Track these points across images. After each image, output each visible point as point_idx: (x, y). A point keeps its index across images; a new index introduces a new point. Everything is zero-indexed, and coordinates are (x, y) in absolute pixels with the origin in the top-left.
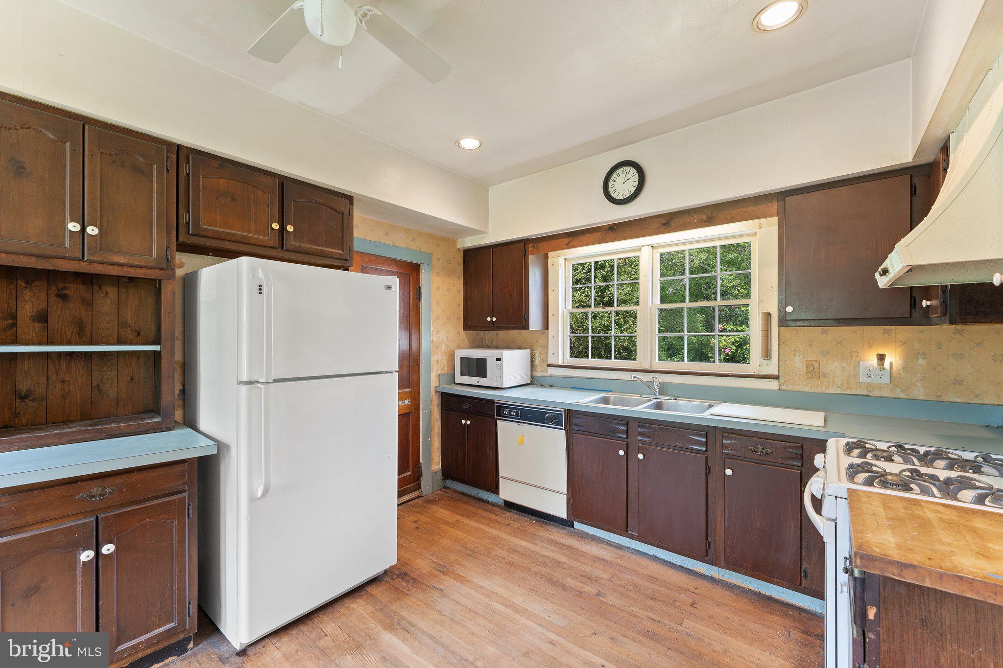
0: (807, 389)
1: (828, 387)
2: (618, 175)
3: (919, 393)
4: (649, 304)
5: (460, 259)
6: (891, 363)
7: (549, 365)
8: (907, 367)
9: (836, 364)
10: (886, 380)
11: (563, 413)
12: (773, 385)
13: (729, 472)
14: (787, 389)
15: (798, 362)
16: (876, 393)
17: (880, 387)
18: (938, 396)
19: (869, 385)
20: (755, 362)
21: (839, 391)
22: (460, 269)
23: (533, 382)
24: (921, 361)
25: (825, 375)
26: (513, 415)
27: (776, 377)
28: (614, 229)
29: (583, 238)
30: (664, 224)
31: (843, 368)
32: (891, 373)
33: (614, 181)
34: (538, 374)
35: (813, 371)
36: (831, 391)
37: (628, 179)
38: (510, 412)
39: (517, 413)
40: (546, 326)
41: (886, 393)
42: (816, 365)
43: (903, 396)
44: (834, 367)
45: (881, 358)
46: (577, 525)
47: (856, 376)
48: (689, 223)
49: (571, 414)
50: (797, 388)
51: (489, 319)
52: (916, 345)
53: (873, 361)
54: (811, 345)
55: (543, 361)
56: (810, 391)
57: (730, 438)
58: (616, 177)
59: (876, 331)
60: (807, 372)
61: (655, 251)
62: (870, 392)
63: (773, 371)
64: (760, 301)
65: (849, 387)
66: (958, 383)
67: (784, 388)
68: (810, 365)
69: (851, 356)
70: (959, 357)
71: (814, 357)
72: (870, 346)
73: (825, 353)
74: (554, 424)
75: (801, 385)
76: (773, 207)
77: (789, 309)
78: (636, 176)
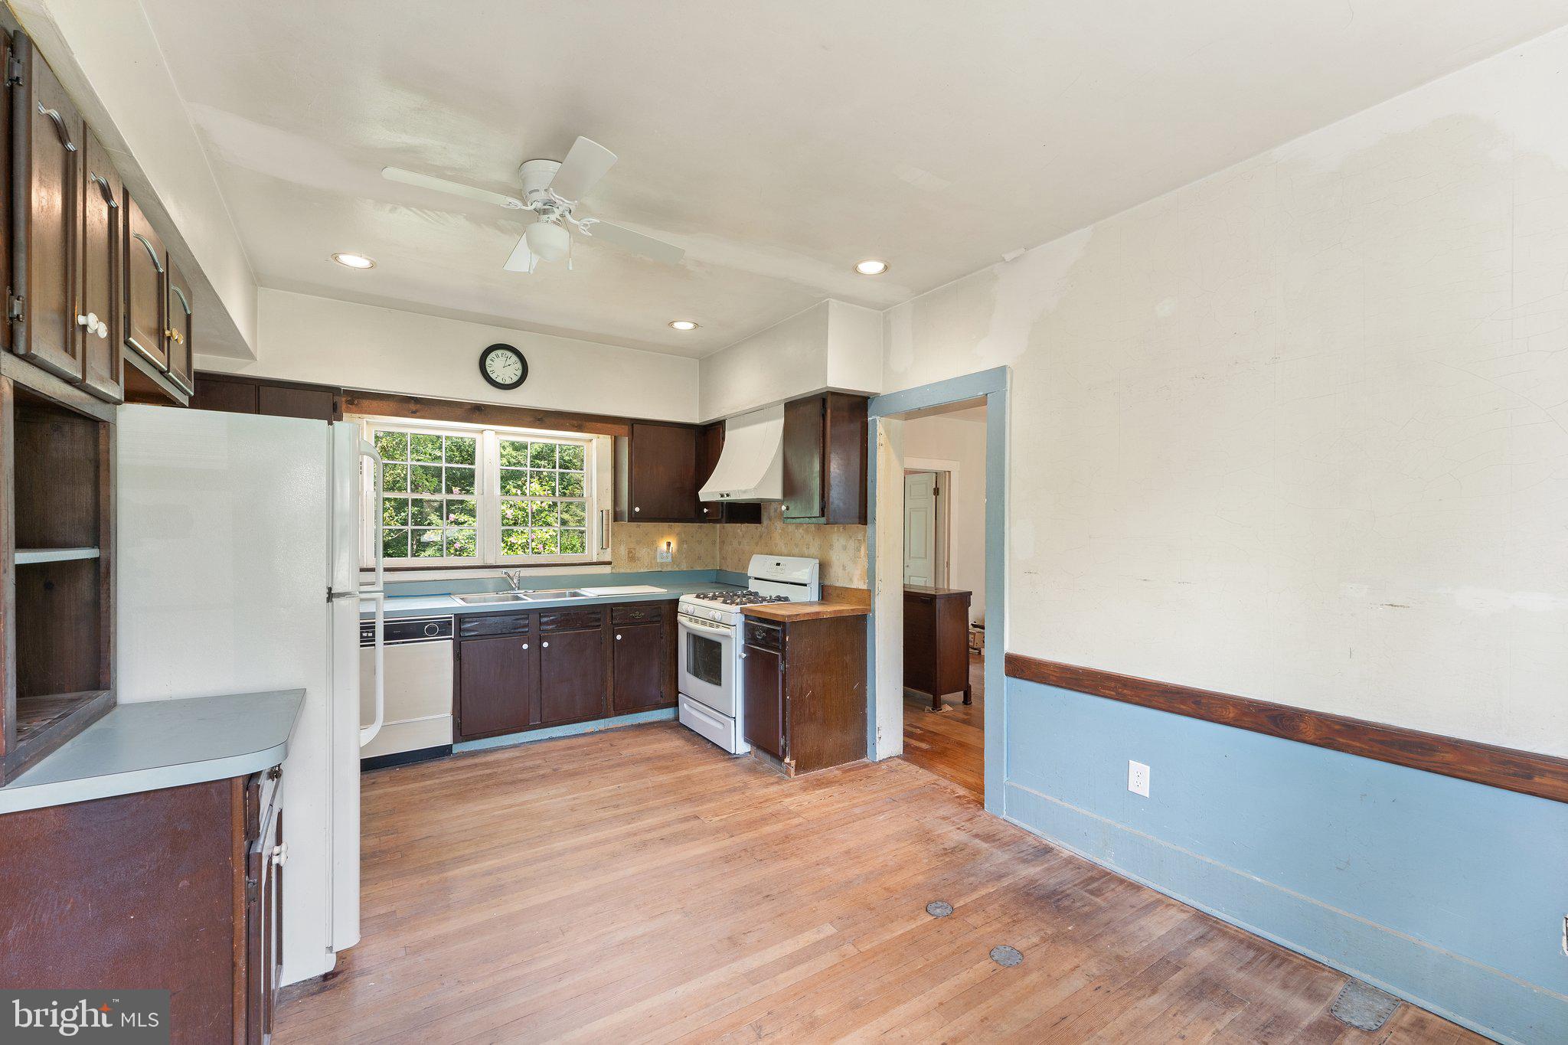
0: (628, 571)
1: (640, 566)
2: (497, 356)
3: (684, 567)
6: (673, 548)
8: (679, 550)
9: (645, 549)
10: (669, 559)
11: (453, 619)
12: (607, 570)
13: (619, 637)
14: (616, 572)
15: (623, 550)
16: (665, 569)
17: (667, 565)
18: (692, 568)
19: (662, 564)
21: (646, 570)
24: (686, 546)
25: (638, 559)
26: (367, 637)
27: (609, 563)
28: (482, 411)
31: (648, 553)
32: (672, 554)
33: (492, 360)
35: (632, 557)
36: (642, 570)
37: (509, 365)
41: (669, 569)
42: (634, 551)
43: (677, 569)
44: (643, 552)
45: (669, 544)
47: (655, 558)
49: (460, 618)
50: (622, 571)
52: (686, 535)
53: (664, 546)
54: (630, 536)
56: (630, 572)
58: (495, 357)
59: (666, 526)
60: (629, 557)
61: (498, 436)
62: (662, 568)
63: (608, 558)
64: (599, 500)
65: (651, 567)
66: (699, 558)
67: (614, 571)
68: (630, 552)
69: (652, 545)
70: (700, 542)
71: (632, 546)
72: (662, 537)
73: (638, 542)
74: (437, 635)
75: (625, 568)
76: (625, 429)
77: (637, 509)
78: (519, 365)
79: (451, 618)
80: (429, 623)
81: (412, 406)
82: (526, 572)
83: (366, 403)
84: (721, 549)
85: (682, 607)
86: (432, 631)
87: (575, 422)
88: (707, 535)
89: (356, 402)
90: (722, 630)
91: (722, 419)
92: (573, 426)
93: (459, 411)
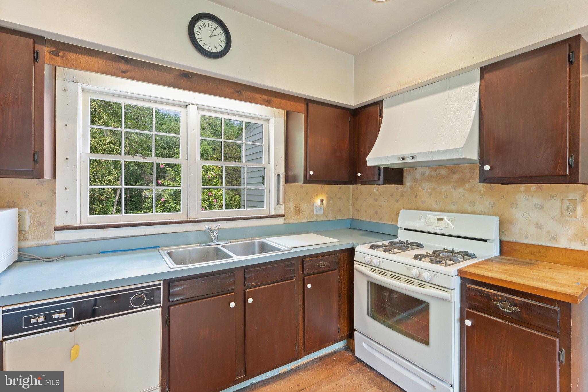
0: (295, 221)
1: (303, 219)
2: (205, 25)
3: (331, 218)
4: (197, 159)
7: (57, 229)
8: (327, 205)
9: (306, 205)
10: (322, 212)
11: (162, 285)
12: (281, 221)
13: (309, 286)
15: (291, 205)
16: (319, 219)
17: (320, 216)
18: (335, 218)
19: (317, 215)
21: (307, 220)
24: (331, 202)
25: (302, 211)
27: (283, 216)
28: (189, 77)
31: (308, 207)
32: (324, 209)
33: (200, 28)
34: (29, 244)
35: (298, 211)
36: (304, 221)
37: (215, 36)
41: (322, 219)
42: (298, 206)
43: (326, 219)
44: (305, 207)
45: (322, 201)
47: (313, 211)
50: (291, 221)
52: (329, 194)
53: (318, 202)
54: (296, 195)
56: (296, 222)
58: (202, 26)
59: (318, 186)
60: (295, 211)
62: (317, 219)
63: (281, 212)
64: (275, 166)
65: (310, 218)
66: (340, 210)
67: (286, 222)
68: (296, 207)
69: (311, 200)
70: (340, 199)
71: (298, 202)
72: (317, 195)
73: (302, 199)
74: (145, 305)
75: (293, 219)
76: (302, 107)
77: (311, 173)
78: (223, 37)
79: (160, 285)
80: (135, 293)
81: (123, 66)
82: (223, 225)
83: (72, 56)
84: (353, 204)
85: (357, 257)
86: (138, 302)
87: (266, 97)
88: (344, 193)
89: (61, 54)
90: (429, 290)
91: (381, 99)
92: (265, 101)
93: (168, 76)
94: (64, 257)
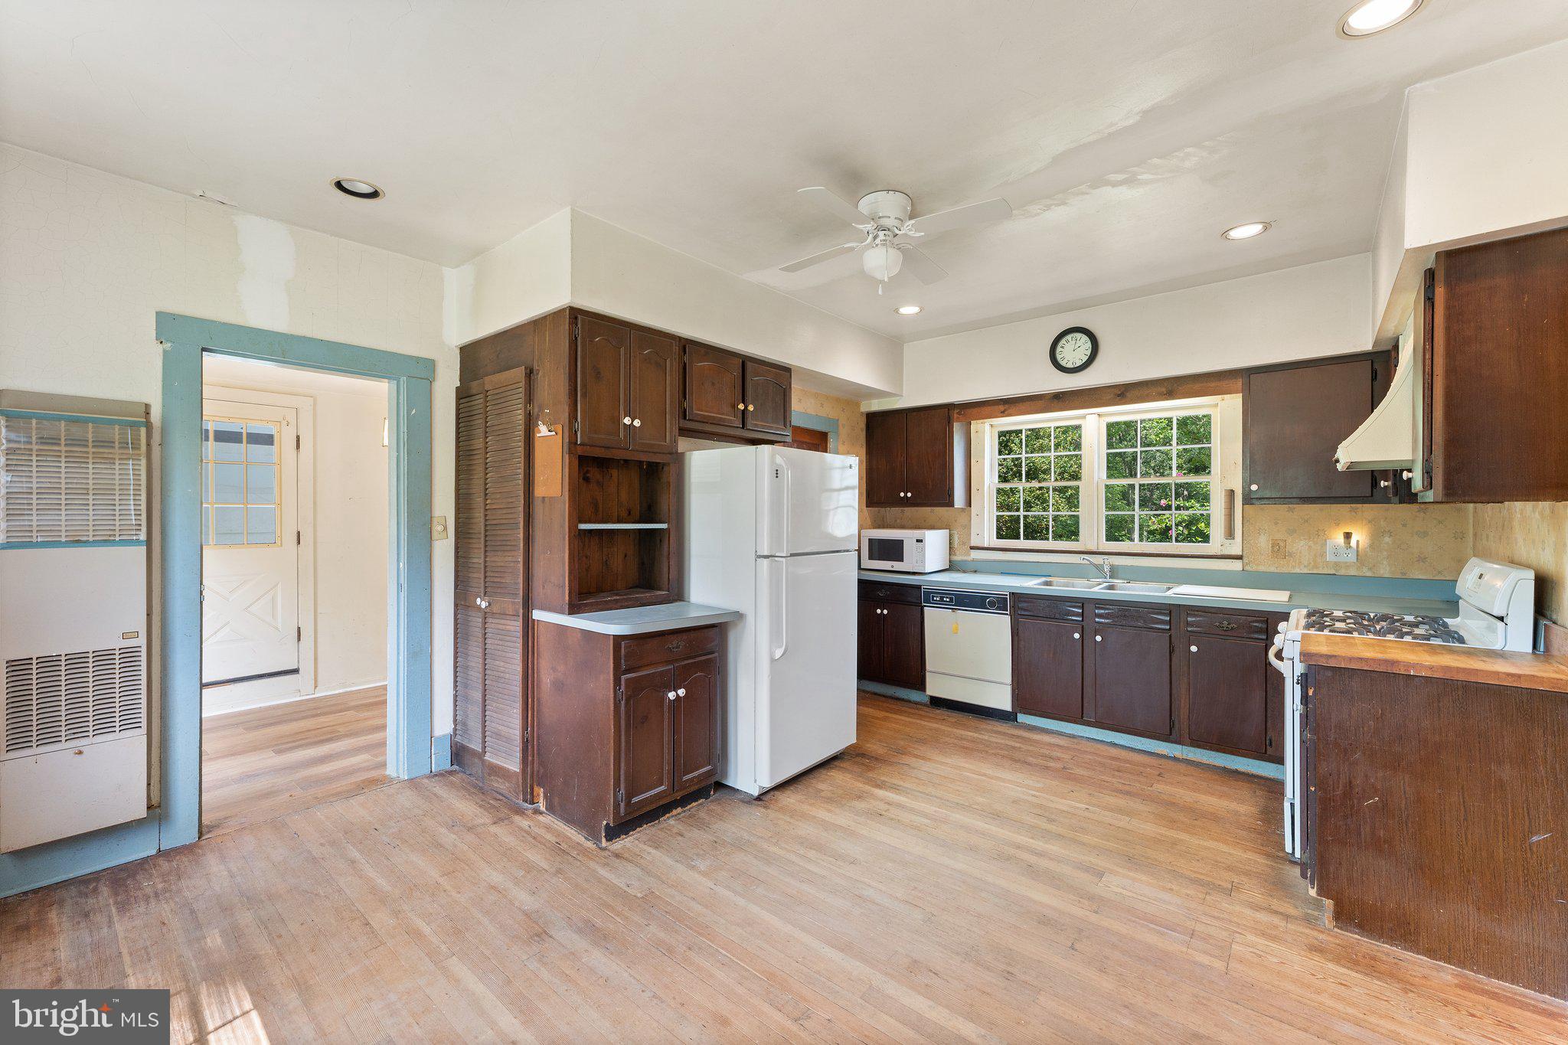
0: (1272, 569)
1: (1294, 567)
2: (1067, 341)
3: (1385, 571)
4: (1096, 479)
5: (862, 424)
6: (1358, 541)
7: (972, 548)
8: (1373, 545)
9: (1302, 543)
10: (1352, 558)
11: (1009, 597)
12: (1237, 565)
14: (1251, 570)
15: (1263, 542)
16: (1342, 572)
17: (1347, 566)
18: (1402, 574)
19: (1336, 564)
20: (1217, 541)
21: (1306, 571)
22: (863, 435)
23: (952, 567)
24: (1387, 539)
25: (1291, 554)
26: (945, 601)
27: (1240, 558)
28: (1060, 398)
29: (1022, 406)
30: (1119, 396)
31: (1310, 547)
32: (1357, 551)
33: (1062, 347)
34: (957, 558)
35: (1278, 550)
36: (1297, 570)
37: (1079, 347)
38: (942, 598)
39: (951, 599)
40: (969, 503)
41: (1353, 572)
42: (1282, 544)
43: (1369, 574)
44: (1300, 546)
45: (1348, 536)
46: (1022, 718)
47: (1323, 555)
48: (1147, 395)
49: (1017, 597)
50: (1262, 568)
51: (902, 494)
52: (1382, 523)
53: (1340, 539)
54: (1276, 524)
55: (964, 544)
56: (1276, 570)
57: (1195, 616)
58: (1065, 343)
59: (1344, 509)
60: (1273, 551)
61: (1103, 418)
62: (1336, 570)
65: (1316, 567)
66: (1421, 559)
67: (1249, 568)
68: (1276, 544)
69: (1318, 535)
70: (1422, 534)
71: (1278, 536)
72: (1335, 524)
73: (1291, 532)
74: (996, 609)
75: (1268, 566)
77: (1254, 487)
84: (1474, 546)
86: (992, 604)
88: (1439, 522)
94: (976, 571)
